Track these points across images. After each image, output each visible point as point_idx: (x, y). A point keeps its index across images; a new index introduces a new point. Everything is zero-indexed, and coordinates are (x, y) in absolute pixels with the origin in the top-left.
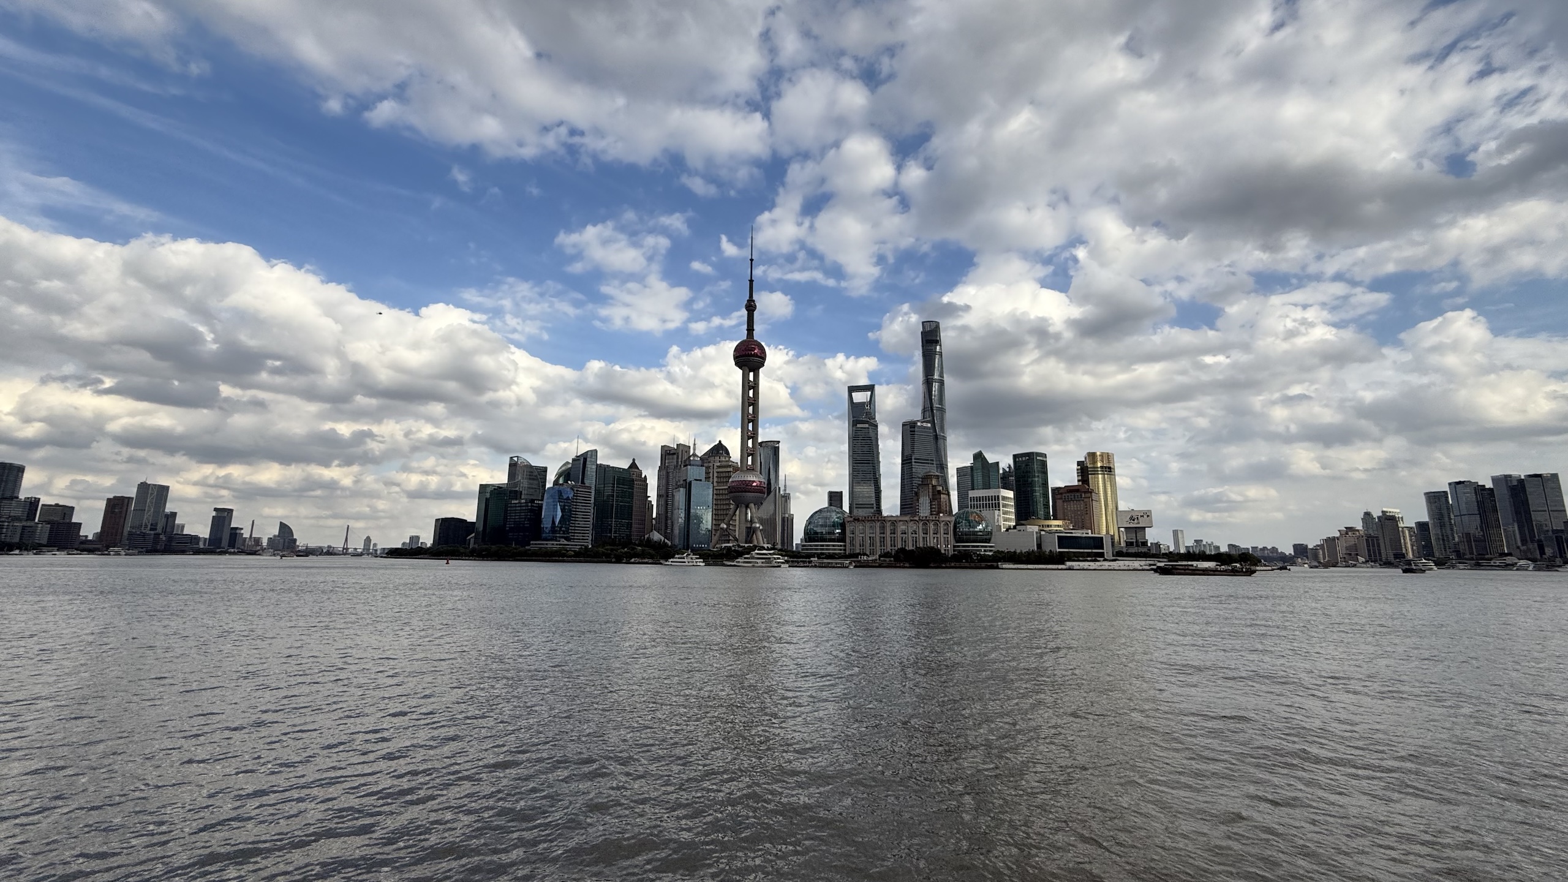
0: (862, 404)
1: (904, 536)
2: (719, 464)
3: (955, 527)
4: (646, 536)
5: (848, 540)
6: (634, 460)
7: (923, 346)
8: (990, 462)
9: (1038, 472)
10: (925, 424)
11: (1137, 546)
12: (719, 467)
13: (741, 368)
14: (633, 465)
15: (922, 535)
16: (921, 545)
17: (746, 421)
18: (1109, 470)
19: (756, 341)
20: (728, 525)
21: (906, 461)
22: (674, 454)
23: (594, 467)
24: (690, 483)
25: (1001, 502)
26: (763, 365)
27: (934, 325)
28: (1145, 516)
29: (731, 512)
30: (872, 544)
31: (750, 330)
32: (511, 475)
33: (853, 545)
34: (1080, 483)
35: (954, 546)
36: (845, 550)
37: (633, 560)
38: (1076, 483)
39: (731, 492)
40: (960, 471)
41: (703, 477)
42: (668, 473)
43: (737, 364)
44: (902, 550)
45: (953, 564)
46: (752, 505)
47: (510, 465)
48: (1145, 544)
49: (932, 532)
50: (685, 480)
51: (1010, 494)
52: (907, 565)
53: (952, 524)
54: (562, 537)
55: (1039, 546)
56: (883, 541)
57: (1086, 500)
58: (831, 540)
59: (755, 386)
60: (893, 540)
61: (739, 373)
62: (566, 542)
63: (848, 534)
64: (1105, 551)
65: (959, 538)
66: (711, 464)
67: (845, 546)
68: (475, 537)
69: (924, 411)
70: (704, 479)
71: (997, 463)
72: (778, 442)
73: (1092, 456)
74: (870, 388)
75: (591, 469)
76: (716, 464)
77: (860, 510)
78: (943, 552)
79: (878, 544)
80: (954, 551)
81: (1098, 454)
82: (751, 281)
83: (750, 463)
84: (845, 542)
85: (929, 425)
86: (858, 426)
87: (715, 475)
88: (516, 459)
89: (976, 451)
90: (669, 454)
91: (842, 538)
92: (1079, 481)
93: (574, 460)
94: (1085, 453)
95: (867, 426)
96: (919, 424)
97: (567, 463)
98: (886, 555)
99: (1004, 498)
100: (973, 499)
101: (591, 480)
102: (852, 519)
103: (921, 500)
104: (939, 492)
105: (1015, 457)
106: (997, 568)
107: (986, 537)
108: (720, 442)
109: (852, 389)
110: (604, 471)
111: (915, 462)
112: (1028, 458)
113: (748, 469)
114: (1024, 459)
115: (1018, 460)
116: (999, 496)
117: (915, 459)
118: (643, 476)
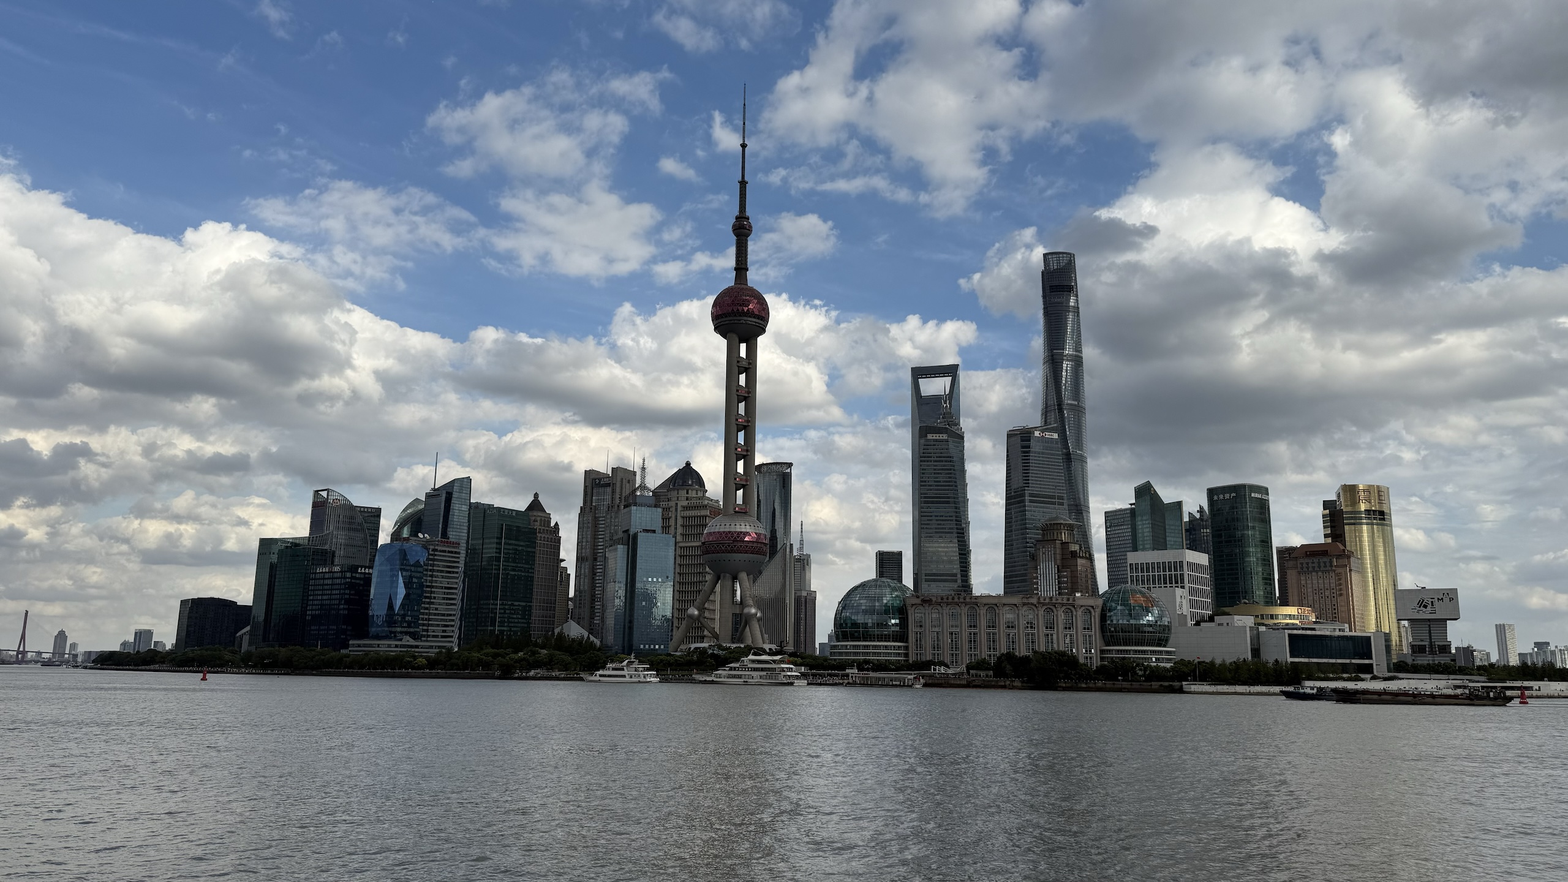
0: (936, 400)
1: (1012, 631)
2: (685, 503)
3: (1103, 618)
4: (557, 631)
5: (912, 638)
6: (536, 495)
7: (1044, 297)
8: (1166, 501)
9: (1254, 519)
10: (1048, 435)
11: (1432, 652)
12: (685, 508)
13: (724, 336)
14: (536, 505)
15: (1043, 630)
16: (1043, 649)
17: (735, 428)
18: (1380, 516)
19: (752, 290)
20: (702, 609)
21: (1015, 499)
22: (608, 485)
23: (465, 508)
24: (635, 537)
25: (1186, 572)
26: (763, 331)
27: (1066, 260)
28: (1446, 600)
29: (706, 587)
30: (955, 646)
31: (741, 268)
32: (317, 522)
33: (919, 645)
34: (1329, 540)
35: (1102, 652)
36: (907, 655)
37: (532, 673)
38: (1322, 540)
39: (706, 552)
40: (1110, 516)
41: (658, 524)
42: (596, 519)
43: (717, 329)
44: (1009, 657)
45: (1100, 684)
46: (743, 575)
47: (315, 505)
48: (1445, 648)
49: (1061, 627)
50: (627, 531)
51: (1203, 559)
52: (1017, 683)
53: (1098, 611)
54: (406, 633)
55: (1256, 652)
56: (973, 641)
57: (1339, 570)
58: (880, 638)
59: (749, 367)
60: (992, 640)
61: (723, 343)
62: (412, 642)
63: (912, 628)
64: (1374, 662)
65: (1111, 635)
66: (672, 504)
67: (907, 648)
68: (251, 633)
69: (1046, 412)
70: (659, 530)
71: (1179, 505)
72: (790, 465)
73: (1350, 491)
74: (951, 371)
75: (459, 511)
76: (680, 504)
77: (933, 585)
78: (1082, 661)
79: (966, 646)
80: (1102, 659)
81: (1361, 487)
82: (743, 183)
83: (740, 501)
84: (907, 641)
85: (1056, 436)
86: (930, 436)
87: (680, 521)
88: (324, 494)
89: (1141, 482)
90: (600, 485)
91: (901, 636)
92: (1326, 536)
93: (428, 496)
94: (1337, 486)
95: (945, 437)
96: (1037, 434)
97: (417, 501)
98: (981, 665)
99: (1192, 566)
100: (1135, 567)
101: (459, 531)
102: (918, 601)
103: (1042, 567)
104: (1074, 555)
105: (1211, 492)
106: (1180, 691)
107: (1160, 636)
108: (688, 464)
109: (920, 373)
110: (483, 515)
111: (1031, 501)
112: (1234, 494)
113: (736, 512)
114: (1227, 496)
115: (1215, 498)
116: (1181, 563)
117: (1031, 495)
118: (552, 524)
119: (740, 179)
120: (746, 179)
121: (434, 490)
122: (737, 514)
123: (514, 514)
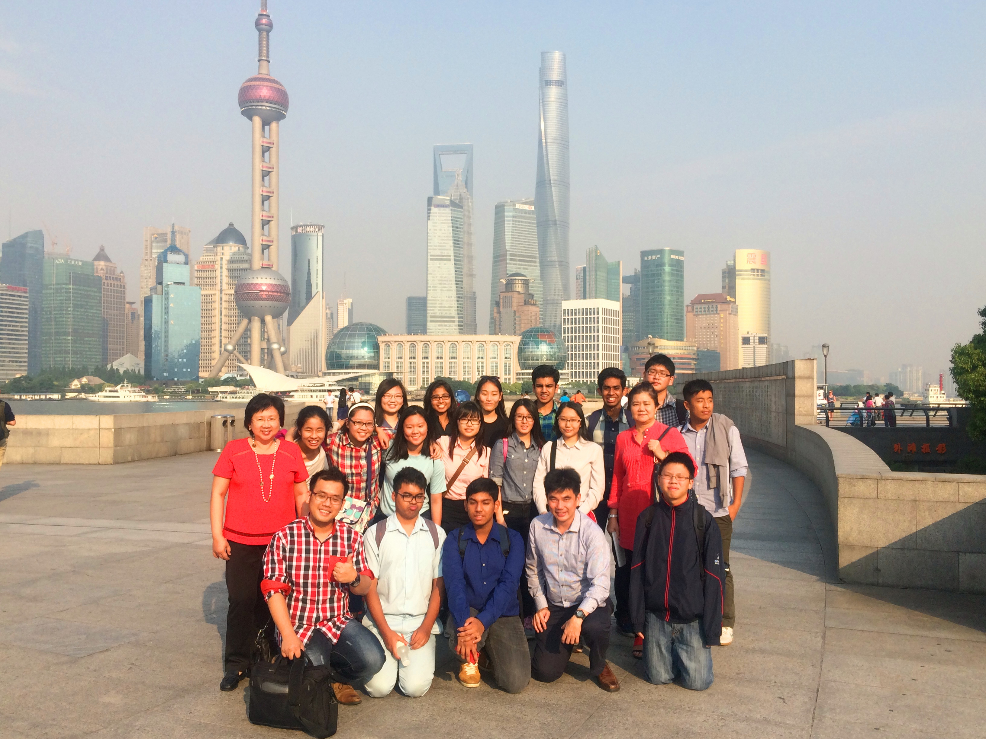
3: (521, 350)
5: (382, 366)
6: (101, 247)
8: (608, 261)
9: (672, 276)
10: (526, 207)
13: (249, 118)
14: (101, 256)
17: (260, 198)
18: (762, 273)
24: (167, 288)
25: (601, 316)
26: (283, 116)
29: (240, 328)
31: (263, 59)
39: (238, 300)
43: (243, 112)
49: (489, 357)
50: (161, 283)
51: (616, 306)
53: (516, 345)
58: (359, 367)
59: (271, 147)
63: (382, 360)
65: (524, 362)
66: (218, 258)
71: (617, 263)
74: (467, 150)
75: (34, 259)
76: (225, 258)
79: (421, 372)
80: (518, 379)
84: (378, 369)
85: (532, 208)
92: (724, 288)
96: (517, 206)
99: (605, 311)
100: (568, 312)
105: (644, 254)
107: (558, 362)
108: (231, 225)
109: (440, 151)
111: (511, 260)
112: (658, 256)
113: (262, 267)
114: (654, 257)
115: (646, 259)
116: (598, 308)
117: (511, 255)
118: (119, 272)
121: (10, 241)
122: (263, 269)
123: (80, 263)
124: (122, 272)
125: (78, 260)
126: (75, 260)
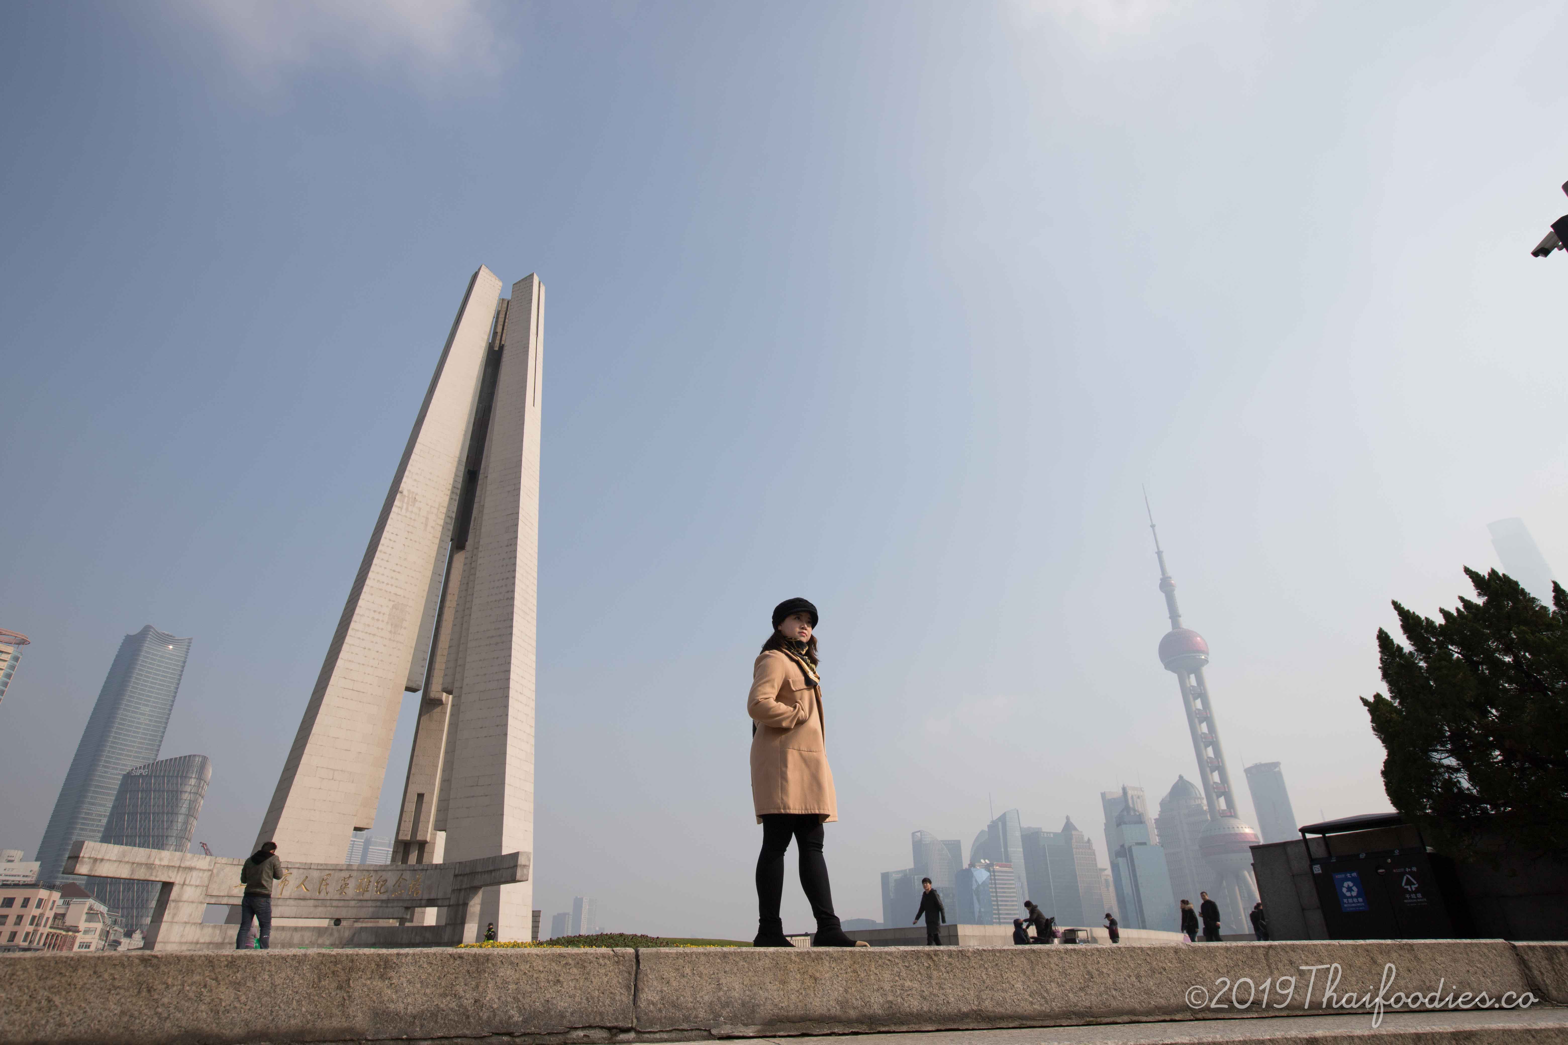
2: (1186, 812)
6: (1068, 818)
12: (1186, 816)
13: (1173, 672)
14: (1069, 826)
17: (1202, 745)
19: (1187, 631)
22: (1121, 806)
23: (1018, 834)
24: (1130, 850)
26: (1205, 663)
27: (1515, 525)
31: (1174, 615)
32: (917, 855)
39: (1205, 855)
43: (1167, 667)
47: (914, 845)
50: (1123, 846)
59: (1201, 693)
72: (1278, 765)
75: (1014, 836)
82: (1159, 554)
83: (1223, 806)
87: (1184, 829)
88: (919, 835)
90: (1114, 807)
93: (989, 828)
97: (982, 832)
101: (1017, 851)
108: (1181, 777)
110: (1031, 839)
118: (1086, 839)
119: (1156, 550)
120: (1161, 549)
121: (993, 822)
123: (1052, 835)
124: (1089, 840)
125: (1050, 833)
126: (1047, 833)
